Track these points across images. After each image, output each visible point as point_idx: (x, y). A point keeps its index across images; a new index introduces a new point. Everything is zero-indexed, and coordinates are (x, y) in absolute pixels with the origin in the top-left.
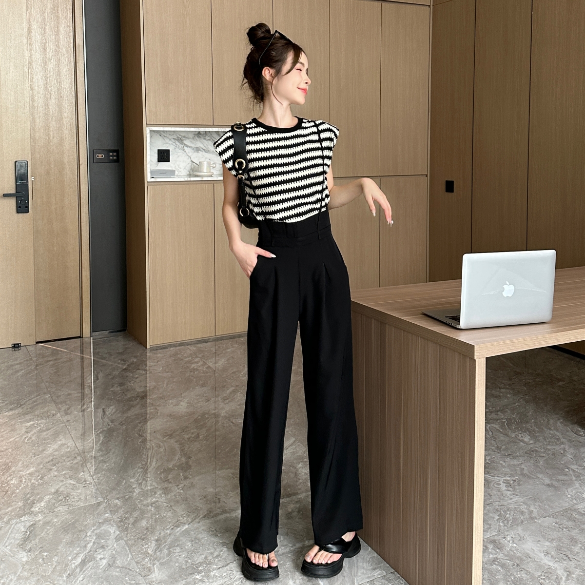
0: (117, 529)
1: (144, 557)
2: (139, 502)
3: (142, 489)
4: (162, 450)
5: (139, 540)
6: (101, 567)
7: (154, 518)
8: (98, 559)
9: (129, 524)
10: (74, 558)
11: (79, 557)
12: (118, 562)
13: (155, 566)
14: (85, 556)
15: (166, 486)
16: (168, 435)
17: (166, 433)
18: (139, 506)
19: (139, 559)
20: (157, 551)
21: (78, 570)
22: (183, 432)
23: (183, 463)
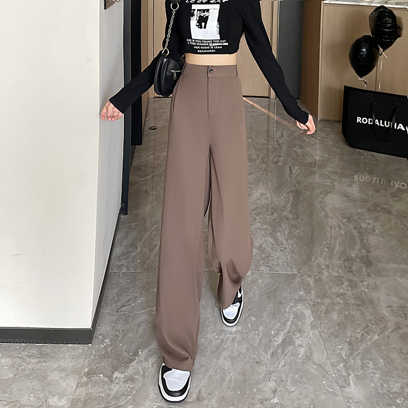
0: (311, 313)
1: (339, 361)
2: (328, 288)
3: (329, 273)
4: (343, 232)
5: (333, 337)
6: (300, 356)
7: (344, 313)
8: (296, 345)
9: (321, 312)
10: (276, 335)
11: (280, 335)
12: (314, 356)
13: (350, 377)
14: (285, 335)
15: (352, 278)
16: (346, 217)
17: (344, 214)
18: (329, 293)
19: (333, 360)
20: (350, 358)
21: (280, 351)
22: (360, 219)
23: (363, 257)
